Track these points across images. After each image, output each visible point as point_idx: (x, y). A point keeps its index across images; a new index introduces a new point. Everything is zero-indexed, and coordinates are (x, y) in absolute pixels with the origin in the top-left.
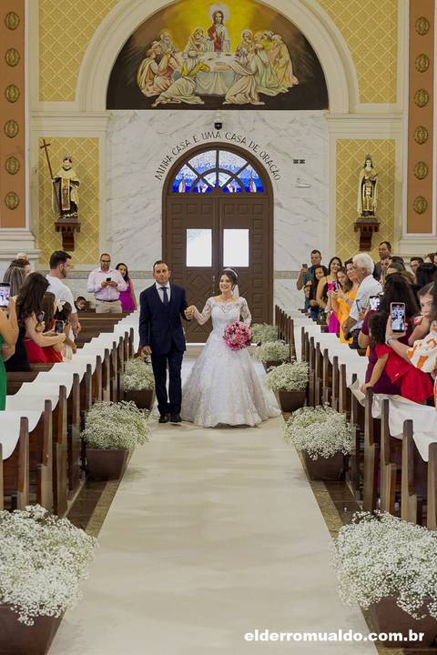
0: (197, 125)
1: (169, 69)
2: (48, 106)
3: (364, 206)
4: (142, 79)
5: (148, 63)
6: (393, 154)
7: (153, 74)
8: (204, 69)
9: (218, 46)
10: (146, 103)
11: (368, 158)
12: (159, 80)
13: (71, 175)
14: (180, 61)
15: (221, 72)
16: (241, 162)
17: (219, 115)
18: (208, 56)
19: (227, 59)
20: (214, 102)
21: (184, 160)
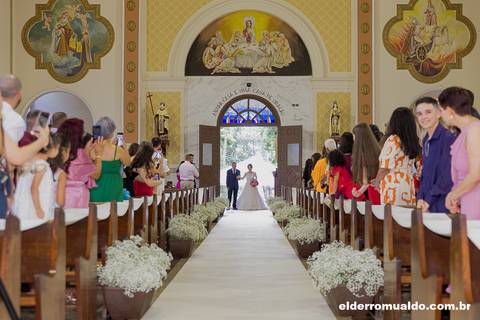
0: (237, 85)
1: (221, 53)
2: (151, 74)
3: (333, 130)
4: (205, 59)
5: (209, 50)
6: (349, 101)
7: (211, 56)
8: (241, 53)
9: (249, 40)
10: (208, 72)
11: (335, 103)
12: (215, 60)
13: (164, 113)
14: (228, 49)
15: (250, 55)
16: (262, 106)
17: (249, 79)
18: (243, 46)
19: (254, 47)
20: (246, 72)
21: (229, 105)
